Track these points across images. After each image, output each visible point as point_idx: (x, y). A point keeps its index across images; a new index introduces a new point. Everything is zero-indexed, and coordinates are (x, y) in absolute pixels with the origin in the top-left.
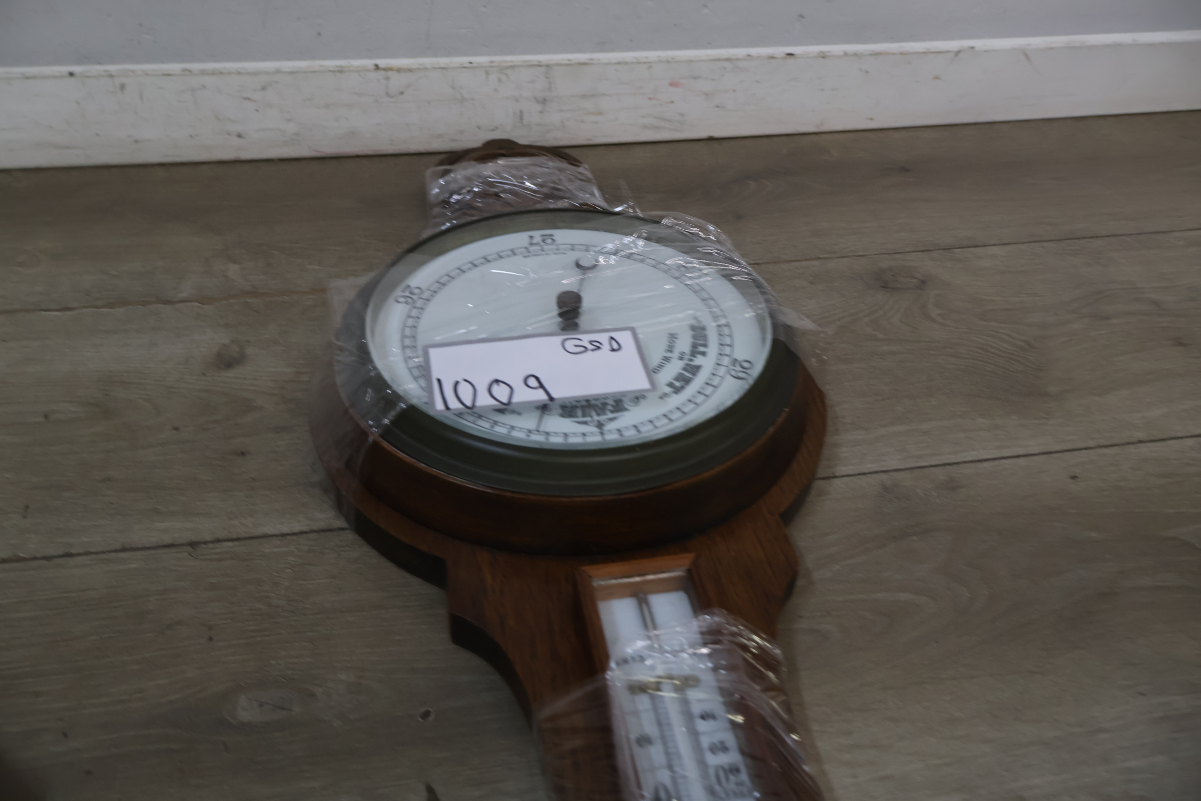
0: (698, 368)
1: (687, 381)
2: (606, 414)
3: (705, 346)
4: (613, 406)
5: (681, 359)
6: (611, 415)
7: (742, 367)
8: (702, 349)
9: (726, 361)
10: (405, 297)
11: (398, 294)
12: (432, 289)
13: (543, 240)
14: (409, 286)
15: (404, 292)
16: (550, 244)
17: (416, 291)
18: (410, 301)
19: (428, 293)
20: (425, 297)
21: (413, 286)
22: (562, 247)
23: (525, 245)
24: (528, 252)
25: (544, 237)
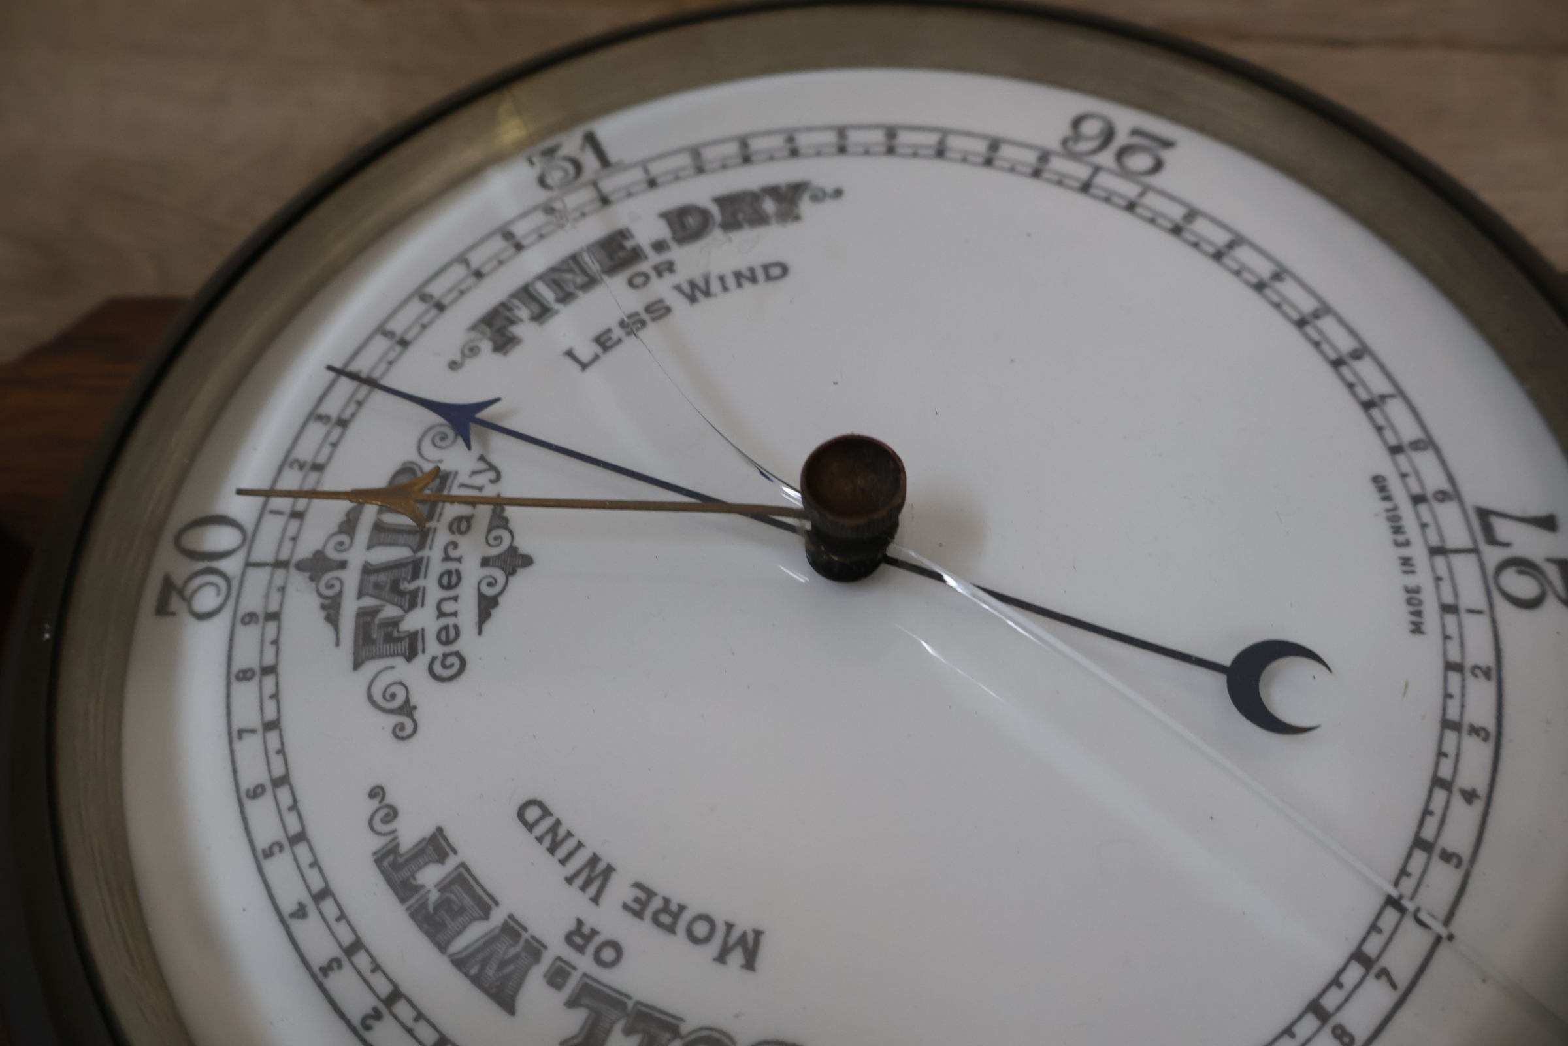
0: (504, 996)
1: (436, 921)
2: (361, 594)
4: (395, 623)
5: (579, 936)
6: (350, 607)
10: (1108, 135)
11: (1125, 119)
12: (1152, 200)
13: (1523, 565)
14: (1168, 144)
15: (1136, 132)
16: (1491, 582)
17: (1140, 162)
18: (1084, 146)
19: (1130, 190)
20: (1105, 181)
21: (1167, 155)
22: (1477, 631)
23: (1477, 494)
24: (1418, 500)
25: (1554, 574)
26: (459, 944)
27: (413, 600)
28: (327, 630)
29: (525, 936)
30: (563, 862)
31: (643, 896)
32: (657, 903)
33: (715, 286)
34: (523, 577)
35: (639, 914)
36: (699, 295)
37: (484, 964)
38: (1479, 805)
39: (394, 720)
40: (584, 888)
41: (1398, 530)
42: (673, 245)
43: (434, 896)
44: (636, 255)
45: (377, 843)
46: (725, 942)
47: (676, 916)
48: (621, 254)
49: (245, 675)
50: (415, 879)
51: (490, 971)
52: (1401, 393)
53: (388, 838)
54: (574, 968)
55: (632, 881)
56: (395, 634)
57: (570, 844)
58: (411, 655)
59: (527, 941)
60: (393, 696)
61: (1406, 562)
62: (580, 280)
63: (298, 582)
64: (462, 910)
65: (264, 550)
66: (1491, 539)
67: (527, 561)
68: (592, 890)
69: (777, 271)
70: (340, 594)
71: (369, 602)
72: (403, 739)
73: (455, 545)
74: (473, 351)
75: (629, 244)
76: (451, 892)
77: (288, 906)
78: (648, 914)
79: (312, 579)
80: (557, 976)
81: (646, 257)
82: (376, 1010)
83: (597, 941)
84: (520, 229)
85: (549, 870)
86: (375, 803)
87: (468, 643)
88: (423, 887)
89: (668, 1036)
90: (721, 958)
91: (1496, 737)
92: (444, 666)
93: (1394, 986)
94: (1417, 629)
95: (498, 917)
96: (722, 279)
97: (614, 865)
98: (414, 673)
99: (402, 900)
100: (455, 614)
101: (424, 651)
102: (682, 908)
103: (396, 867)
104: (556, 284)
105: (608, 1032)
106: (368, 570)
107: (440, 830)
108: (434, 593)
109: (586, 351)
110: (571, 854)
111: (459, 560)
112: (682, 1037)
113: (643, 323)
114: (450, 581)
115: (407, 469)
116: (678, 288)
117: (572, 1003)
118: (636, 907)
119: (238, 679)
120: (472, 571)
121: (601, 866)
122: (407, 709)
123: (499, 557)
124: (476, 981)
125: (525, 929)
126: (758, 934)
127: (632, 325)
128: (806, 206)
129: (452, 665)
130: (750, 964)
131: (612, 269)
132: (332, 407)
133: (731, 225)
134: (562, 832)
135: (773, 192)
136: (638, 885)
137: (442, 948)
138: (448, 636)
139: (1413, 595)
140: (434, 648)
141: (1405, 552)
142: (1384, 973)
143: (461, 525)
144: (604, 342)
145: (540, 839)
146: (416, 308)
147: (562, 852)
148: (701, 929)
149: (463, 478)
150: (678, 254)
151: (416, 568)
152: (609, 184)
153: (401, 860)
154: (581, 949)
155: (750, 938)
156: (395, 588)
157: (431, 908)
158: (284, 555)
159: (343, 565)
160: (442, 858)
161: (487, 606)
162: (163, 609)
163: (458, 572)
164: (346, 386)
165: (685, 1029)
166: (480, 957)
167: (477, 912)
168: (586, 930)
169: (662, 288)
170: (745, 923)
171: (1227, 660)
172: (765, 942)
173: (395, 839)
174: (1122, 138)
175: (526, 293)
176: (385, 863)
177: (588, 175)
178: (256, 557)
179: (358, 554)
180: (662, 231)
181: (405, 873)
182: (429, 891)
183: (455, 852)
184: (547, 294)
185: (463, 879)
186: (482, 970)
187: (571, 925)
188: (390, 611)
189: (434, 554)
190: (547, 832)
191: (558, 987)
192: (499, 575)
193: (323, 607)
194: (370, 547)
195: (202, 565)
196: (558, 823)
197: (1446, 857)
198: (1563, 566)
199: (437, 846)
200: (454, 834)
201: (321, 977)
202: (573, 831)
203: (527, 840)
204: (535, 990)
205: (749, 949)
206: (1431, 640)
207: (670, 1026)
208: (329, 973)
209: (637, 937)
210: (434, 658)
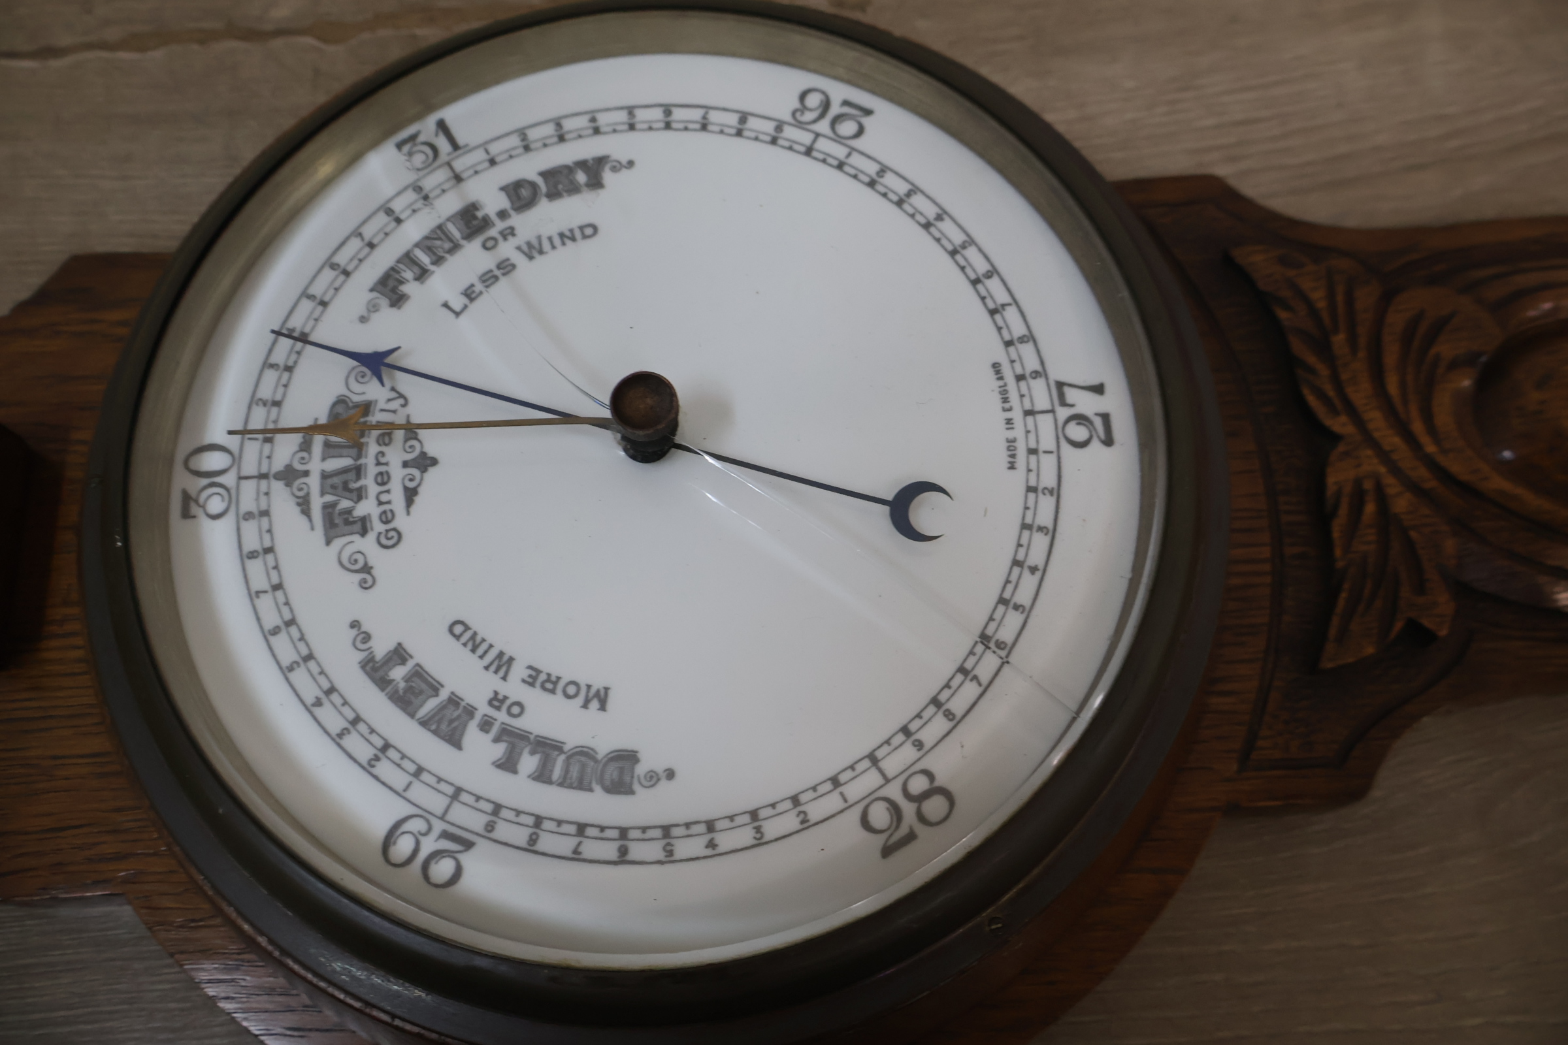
0: (454, 740)
1: (405, 700)
2: (323, 494)
3: (542, 776)
4: (349, 511)
5: (497, 701)
6: (317, 503)
7: (436, 855)
8: (529, 762)
9: (468, 818)
10: (826, 105)
11: (839, 92)
12: (856, 160)
13: (1080, 419)
14: (868, 112)
15: (846, 103)
16: (1060, 434)
17: (847, 128)
18: (809, 116)
19: (839, 151)
20: (823, 145)
21: (866, 121)
22: (1048, 464)
23: (1057, 372)
24: (1020, 378)
25: (1098, 422)
26: (423, 712)
27: (360, 494)
28: (303, 519)
29: (463, 704)
30: (481, 657)
31: (534, 673)
32: (543, 677)
33: (546, 245)
34: (432, 471)
35: (532, 685)
36: (535, 254)
37: (439, 722)
38: (1038, 574)
40: (496, 672)
41: (1005, 400)
42: (512, 213)
43: (402, 685)
44: (486, 223)
45: (361, 656)
46: (587, 696)
47: (555, 683)
48: (475, 223)
49: (253, 555)
50: (388, 676)
51: (444, 727)
52: (1015, 302)
53: (366, 653)
54: (496, 720)
55: (526, 665)
56: (351, 519)
57: (484, 647)
58: (364, 532)
59: (465, 707)
60: (356, 561)
61: (1009, 421)
62: (447, 245)
63: (278, 487)
64: (421, 692)
65: (250, 466)
66: (1063, 403)
67: (434, 462)
68: (502, 673)
69: (590, 231)
70: (308, 494)
71: (329, 498)
72: (366, 588)
73: (382, 454)
74: (373, 308)
75: (480, 214)
76: (413, 682)
77: (310, 700)
78: (538, 684)
79: (288, 485)
80: (486, 725)
81: (494, 225)
82: (376, 755)
83: (508, 702)
84: (398, 206)
85: (473, 663)
86: (354, 632)
87: (401, 522)
88: (393, 680)
89: (556, 753)
90: (585, 706)
91: (1052, 533)
92: (388, 539)
93: (980, 685)
94: (1012, 467)
95: (444, 695)
96: (550, 239)
97: (514, 656)
98: (368, 545)
99: (383, 690)
100: (389, 502)
101: (372, 529)
102: (559, 678)
103: (375, 669)
104: (429, 250)
105: (520, 754)
106: (325, 476)
107: (400, 644)
108: (373, 489)
109: (457, 302)
110: (486, 652)
111: (386, 464)
112: (565, 753)
113: (496, 278)
114: (383, 479)
115: (341, 401)
116: (519, 248)
117: (497, 740)
118: (530, 680)
119: (249, 558)
120: (398, 474)
121: (505, 658)
122: (367, 569)
123: (414, 460)
124: (435, 732)
125: (462, 700)
126: (607, 689)
127: (489, 279)
128: (608, 176)
129: (392, 537)
130: (603, 708)
131: (469, 237)
132: (279, 357)
133: (553, 195)
134: (478, 639)
135: (582, 164)
136: (530, 667)
137: (412, 715)
138: (387, 518)
139: (1011, 442)
140: (379, 527)
141: (1008, 415)
142: (975, 678)
143: (385, 438)
145: (465, 645)
146: (328, 275)
147: (480, 651)
148: (571, 690)
149: (382, 404)
150: (516, 220)
151: (358, 471)
152: (460, 164)
153: (377, 665)
154: (498, 708)
155: (602, 693)
156: (346, 487)
157: (401, 692)
158: (264, 470)
159: (306, 473)
160: (403, 661)
161: (411, 495)
162: (186, 514)
163: (387, 473)
164: (285, 343)
165: (566, 748)
166: (436, 718)
167: (431, 692)
168: (500, 697)
169: (507, 250)
170: (598, 684)
171: (890, 498)
172: (611, 694)
173: (371, 653)
174: (835, 110)
175: (408, 258)
176: (368, 668)
177: (443, 157)
178: (244, 473)
179: (317, 465)
180: (503, 202)
181: (381, 673)
182: (398, 683)
183: (411, 657)
184: (425, 259)
185: (419, 673)
186: (438, 727)
187: (491, 695)
188: (345, 504)
189: (369, 460)
190: (468, 640)
191: (487, 732)
192: (416, 472)
193: (299, 504)
194: (324, 459)
195: (205, 481)
196: (475, 634)
197: (1016, 607)
198: (1106, 418)
199: (399, 654)
200: (409, 646)
201: (338, 740)
202: (486, 638)
203: (456, 645)
204: (473, 735)
205: (601, 698)
206: (1020, 473)
207: (557, 747)
208: (344, 737)
209: (533, 698)
210: (380, 534)
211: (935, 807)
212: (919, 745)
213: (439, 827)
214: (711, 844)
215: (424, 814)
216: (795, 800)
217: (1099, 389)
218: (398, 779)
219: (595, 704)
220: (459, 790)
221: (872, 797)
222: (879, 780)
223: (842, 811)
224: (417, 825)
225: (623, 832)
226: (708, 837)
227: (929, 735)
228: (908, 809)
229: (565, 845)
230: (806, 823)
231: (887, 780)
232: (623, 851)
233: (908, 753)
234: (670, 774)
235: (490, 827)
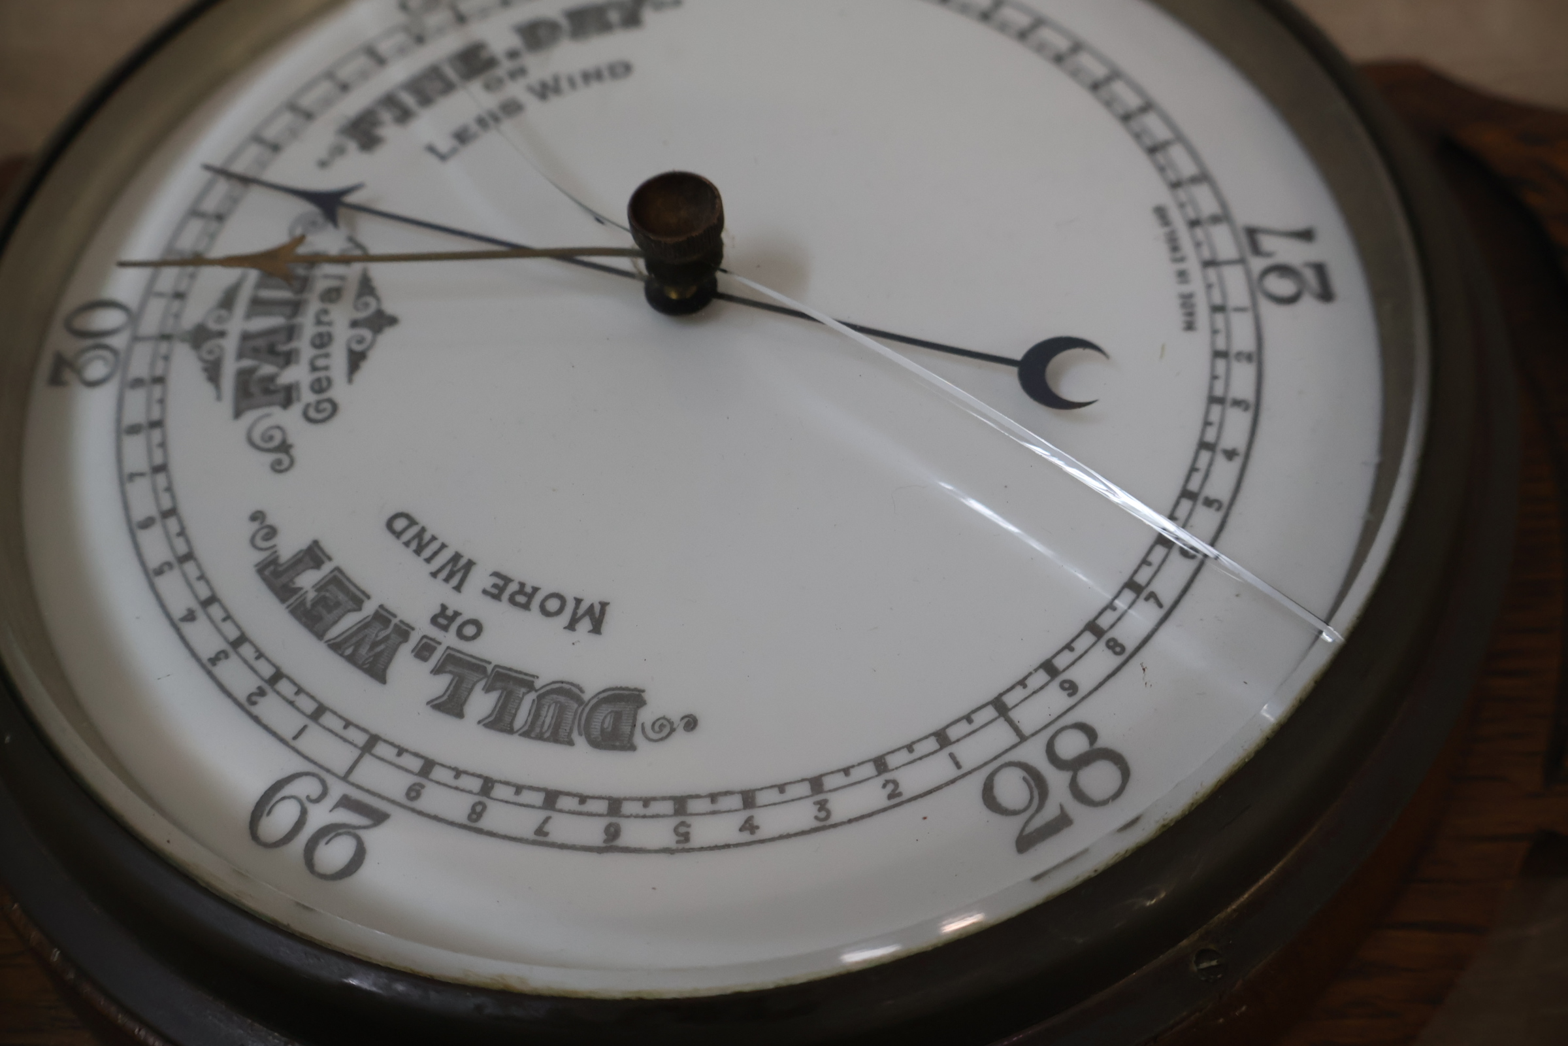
0: (377, 670)
1: (313, 615)
2: (241, 355)
3: (499, 722)
4: (272, 378)
5: (443, 618)
6: (230, 368)
7: (328, 832)
8: (481, 703)
9: (384, 779)
13: (1284, 270)
16: (1256, 286)
22: (1241, 326)
23: (1245, 216)
24: (1194, 223)
25: (1310, 276)
26: (334, 632)
27: (288, 359)
28: (208, 389)
29: (395, 621)
30: (428, 560)
31: (501, 583)
32: (513, 587)
33: (564, 84)
34: (389, 336)
35: (497, 597)
36: (549, 93)
37: (358, 645)
38: (1237, 462)
39: (270, 458)
40: (447, 580)
41: (1175, 249)
42: (525, 53)
43: (311, 595)
44: (491, 63)
45: (259, 557)
46: (575, 613)
47: (530, 597)
48: (477, 63)
49: (134, 430)
50: (294, 583)
51: (364, 651)
52: (1180, 138)
53: (267, 553)
54: (439, 643)
55: (491, 571)
56: (273, 388)
57: (434, 546)
58: (287, 403)
59: (396, 625)
60: (271, 438)
61: (1182, 274)
62: (440, 86)
63: (182, 351)
64: (338, 604)
65: (150, 324)
66: (1256, 250)
67: (392, 321)
68: (455, 581)
69: (620, 70)
70: (220, 358)
71: (247, 363)
72: (281, 471)
73: (326, 312)
74: (339, 151)
75: (484, 54)
76: (327, 591)
77: (178, 611)
78: (506, 596)
79: (196, 347)
80: (424, 650)
81: (501, 65)
82: (260, 688)
83: (459, 621)
84: (384, 47)
85: (418, 568)
86: (255, 526)
87: (340, 391)
88: (300, 589)
89: (523, 690)
90: (571, 626)
91: (1255, 408)
92: (318, 411)
93: (1160, 605)
94: (1190, 326)
95: (369, 608)
96: (570, 79)
97: (474, 559)
98: (290, 419)
99: (283, 600)
100: (326, 368)
101: (299, 399)
102: (536, 590)
103: (277, 574)
104: (417, 91)
105: (470, 691)
106: (246, 337)
107: (316, 543)
108: (306, 351)
109: (444, 144)
110: (436, 554)
111: (329, 324)
112: (536, 691)
113: (499, 119)
114: (322, 341)
116: (531, 89)
117: (437, 671)
118: (495, 591)
119: (129, 433)
120: (342, 334)
121: (463, 562)
122: (285, 447)
123: (366, 318)
124: (352, 659)
125: (395, 616)
126: (604, 605)
127: (488, 121)
128: (648, 14)
129: (324, 410)
130: (597, 629)
131: (468, 77)
132: (210, 204)
133: (578, 34)
134: (427, 537)
136: (496, 574)
137: (320, 636)
138: (319, 387)
139: (1187, 302)
140: (308, 397)
141: (1182, 266)
142: (1152, 596)
143: (332, 295)
144: (462, 137)
145: (407, 544)
146: (287, 118)
147: (427, 553)
148: (553, 605)
150: (530, 60)
151: (291, 332)
152: (466, 6)
153: (280, 569)
154: (445, 628)
155: (597, 609)
156: (271, 349)
157: (309, 605)
158: (168, 329)
159: (222, 334)
160: (318, 564)
161: (356, 360)
162: (56, 380)
163: (329, 334)
164: (222, 187)
165: (538, 684)
166: (354, 640)
167: (351, 605)
168: (449, 612)
169: (516, 90)
170: (591, 597)
171: (1018, 356)
172: (609, 610)
173: (275, 552)
175: (390, 101)
176: (267, 573)
178: (141, 333)
179: (237, 324)
180: (515, 41)
181: (284, 579)
182: (306, 592)
183: (330, 559)
184: (409, 100)
185: (338, 579)
186: (355, 651)
187: (437, 610)
188: (267, 369)
190: (414, 538)
191: (425, 659)
192: (367, 333)
193: (206, 369)
195: (89, 342)
196: (423, 530)
197: (1209, 503)
198: (1320, 270)
199: (314, 555)
200: (329, 545)
201: (209, 666)
202: (437, 535)
203: (396, 545)
204: (404, 664)
205: (596, 617)
206: (1202, 336)
207: (526, 682)
208: (217, 662)
209: (495, 615)
210: (308, 406)
211: (1100, 779)
212: (1071, 688)
213: (338, 790)
214: (749, 826)
215: (319, 771)
216: (880, 764)
217: (1306, 235)
218: (286, 720)
219: (585, 625)
220: (374, 739)
221: (999, 763)
222: (1010, 738)
223: (953, 781)
224: (306, 787)
225: (615, 805)
226: (743, 815)
227: (1085, 674)
228: (1058, 781)
229: (525, 822)
230: (896, 798)
231: (1023, 738)
232: (613, 833)
233: (1054, 700)
234: (691, 723)
235: (414, 792)
